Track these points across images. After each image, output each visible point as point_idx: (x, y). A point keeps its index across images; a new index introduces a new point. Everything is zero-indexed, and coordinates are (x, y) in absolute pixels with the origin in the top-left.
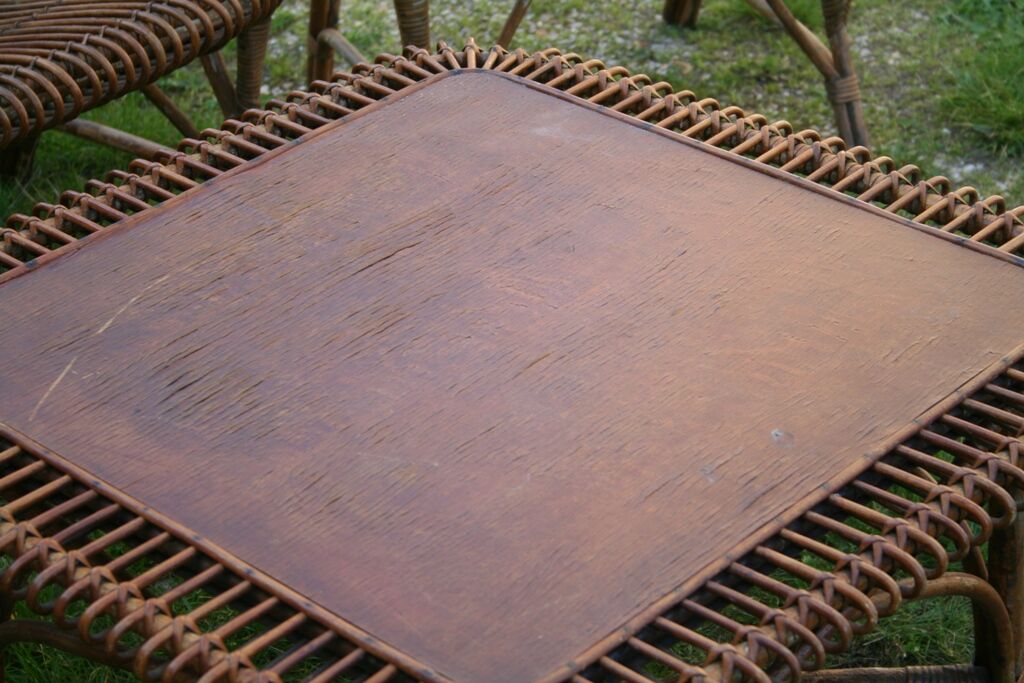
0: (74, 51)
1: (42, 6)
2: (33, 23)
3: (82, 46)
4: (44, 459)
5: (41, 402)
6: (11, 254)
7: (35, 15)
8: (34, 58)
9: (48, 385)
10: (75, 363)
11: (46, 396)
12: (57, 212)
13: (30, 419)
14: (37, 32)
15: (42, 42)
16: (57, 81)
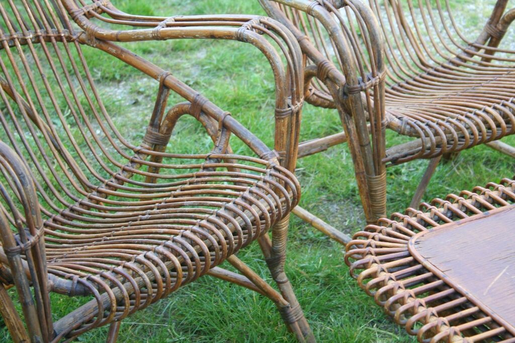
0: (504, 105)
1: (487, 80)
2: (482, 88)
3: (508, 103)
4: (491, 316)
5: (490, 286)
6: (474, 206)
7: (483, 84)
8: (484, 107)
9: (494, 278)
10: (508, 269)
11: (493, 283)
12: (500, 188)
13: (484, 294)
14: (484, 93)
15: (488, 99)
16: (495, 120)
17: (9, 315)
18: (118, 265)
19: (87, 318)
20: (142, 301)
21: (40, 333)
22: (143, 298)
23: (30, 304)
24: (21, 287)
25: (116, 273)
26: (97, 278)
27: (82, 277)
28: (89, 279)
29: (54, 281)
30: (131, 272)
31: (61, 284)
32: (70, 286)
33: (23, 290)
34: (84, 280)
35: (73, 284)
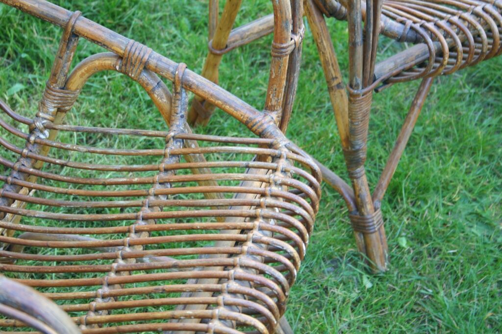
17: (325, 49)
18: (453, 14)
19: (407, 66)
20: (475, 56)
21: (361, 75)
22: (476, 54)
23: (359, 44)
24: (355, 26)
25: (451, 23)
26: (430, 26)
27: (415, 22)
28: (422, 26)
29: (385, 22)
30: (467, 24)
31: (393, 27)
32: (401, 31)
33: (356, 29)
34: (417, 26)
35: (405, 29)
